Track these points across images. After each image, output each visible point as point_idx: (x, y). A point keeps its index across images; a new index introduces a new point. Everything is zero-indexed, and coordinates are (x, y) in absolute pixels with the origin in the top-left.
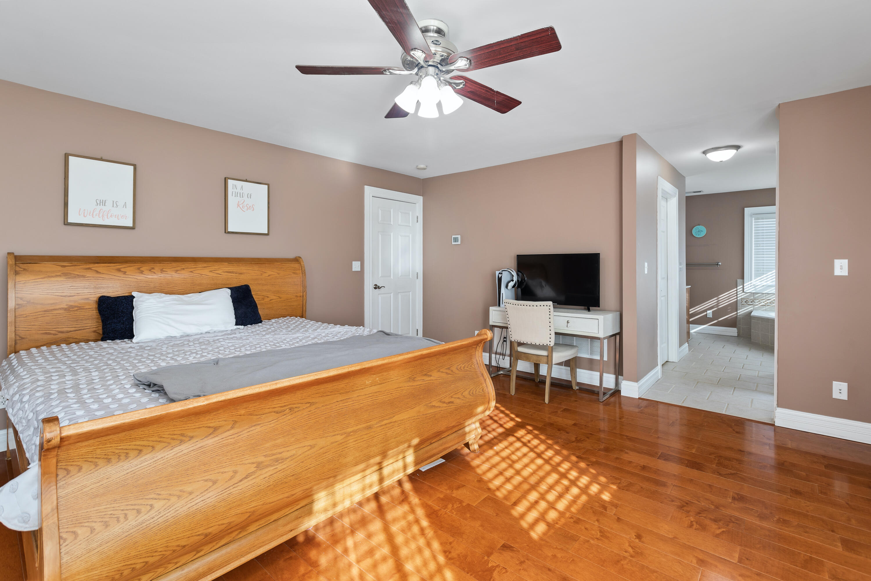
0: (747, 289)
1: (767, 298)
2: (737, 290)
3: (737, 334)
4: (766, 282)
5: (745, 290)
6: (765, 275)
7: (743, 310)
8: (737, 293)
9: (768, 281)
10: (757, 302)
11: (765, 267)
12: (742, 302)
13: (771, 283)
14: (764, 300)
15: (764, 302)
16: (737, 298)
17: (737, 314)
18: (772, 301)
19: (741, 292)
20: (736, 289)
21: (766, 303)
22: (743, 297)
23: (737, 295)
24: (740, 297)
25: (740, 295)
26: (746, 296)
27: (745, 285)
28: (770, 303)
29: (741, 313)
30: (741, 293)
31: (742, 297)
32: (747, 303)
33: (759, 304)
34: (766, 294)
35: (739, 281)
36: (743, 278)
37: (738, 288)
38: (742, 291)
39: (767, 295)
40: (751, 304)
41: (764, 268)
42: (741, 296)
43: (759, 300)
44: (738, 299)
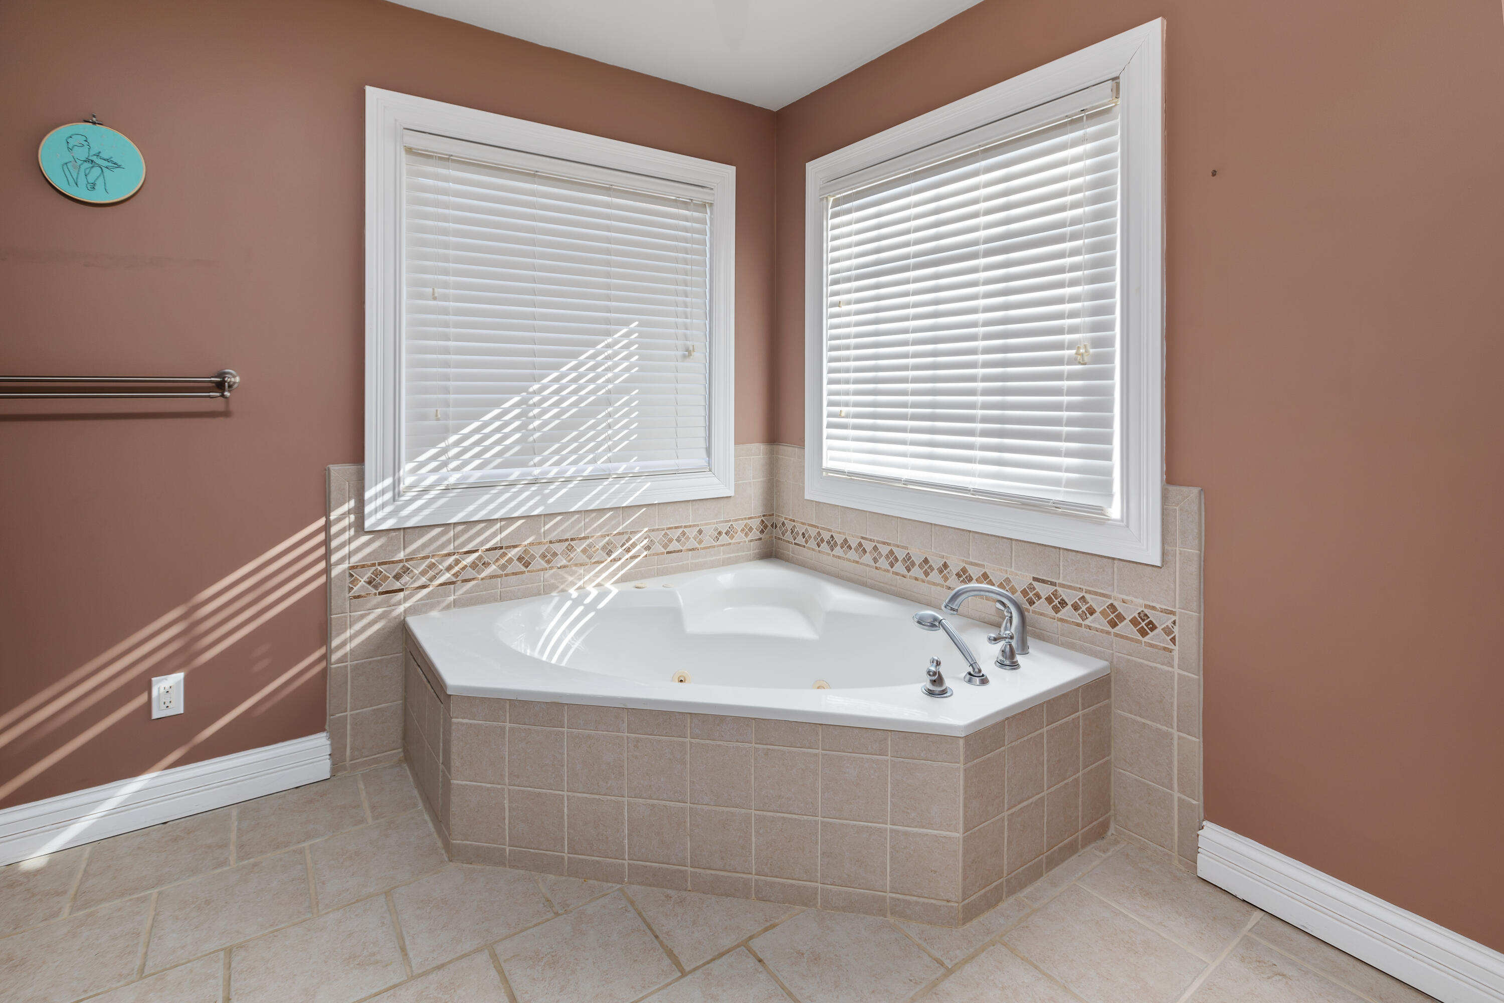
0: (380, 515)
1: (463, 544)
2: (326, 528)
3: (328, 763)
4: (457, 469)
5: (368, 524)
6: (453, 439)
7: (358, 627)
8: (326, 542)
9: (465, 463)
10: (423, 573)
11: (452, 397)
12: (354, 582)
13: (478, 474)
14: (451, 559)
15: (449, 568)
16: (327, 571)
17: (325, 657)
18: (480, 558)
19: (346, 536)
20: (322, 522)
21: (456, 569)
22: (364, 559)
23: (327, 557)
24: (341, 561)
25: (345, 551)
26: (373, 552)
27: (368, 495)
28: (474, 565)
29: (348, 648)
30: (350, 541)
31: (354, 560)
32: (376, 587)
33: (432, 579)
34: (460, 528)
35: (340, 473)
36: (358, 457)
37: (333, 516)
38: (352, 532)
39: (464, 532)
40: (397, 585)
41: (447, 404)
42: (350, 555)
43: (427, 562)
44: (335, 572)
